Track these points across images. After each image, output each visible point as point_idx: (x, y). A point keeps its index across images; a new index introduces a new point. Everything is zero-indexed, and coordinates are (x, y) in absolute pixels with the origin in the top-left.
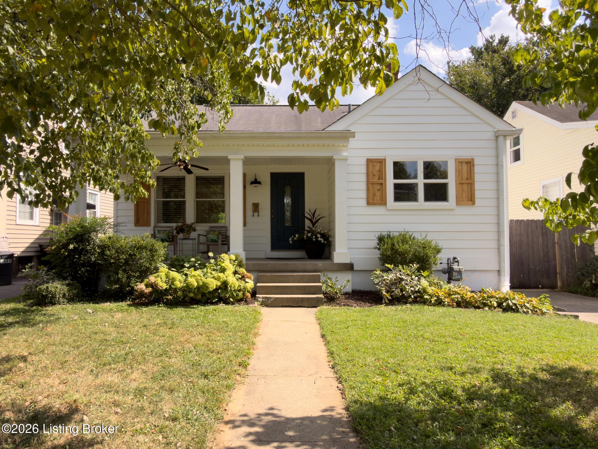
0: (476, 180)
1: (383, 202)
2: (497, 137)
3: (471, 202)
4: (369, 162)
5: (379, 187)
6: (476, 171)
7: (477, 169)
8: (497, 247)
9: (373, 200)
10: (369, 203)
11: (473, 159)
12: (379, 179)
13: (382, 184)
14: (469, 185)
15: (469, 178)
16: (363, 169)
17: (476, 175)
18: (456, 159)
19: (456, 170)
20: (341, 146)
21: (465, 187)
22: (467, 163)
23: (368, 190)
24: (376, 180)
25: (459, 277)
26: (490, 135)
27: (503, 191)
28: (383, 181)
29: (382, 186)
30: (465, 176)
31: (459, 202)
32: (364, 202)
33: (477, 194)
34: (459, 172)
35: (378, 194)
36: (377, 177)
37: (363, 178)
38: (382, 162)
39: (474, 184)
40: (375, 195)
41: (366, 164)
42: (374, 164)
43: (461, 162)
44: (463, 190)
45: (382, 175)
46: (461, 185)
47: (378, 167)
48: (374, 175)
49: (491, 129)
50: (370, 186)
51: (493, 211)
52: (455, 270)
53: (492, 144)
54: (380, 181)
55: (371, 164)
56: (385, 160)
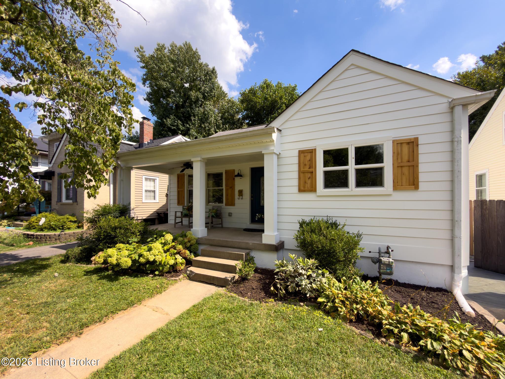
0: (420, 161)
1: (313, 189)
2: (452, 109)
3: (414, 186)
4: (301, 152)
5: (309, 175)
6: (420, 152)
7: (421, 149)
8: (451, 238)
9: (304, 187)
10: (300, 191)
11: (417, 139)
12: (310, 168)
13: (313, 172)
14: (411, 168)
15: (411, 159)
16: (296, 160)
17: (420, 156)
18: (393, 141)
19: (394, 153)
20: (269, 142)
21: (406, 170)
22: (408, 143)
23: (299, 178)
24: (307, 169)
25: (388, 271)
26: (445, 107)
27: (460, 172)
28: (314, 169)
29: (313, 174)
30: (406, 158)
31: (397, 186)
32: (296, 189)
33: (422, 177)
34: (398, 154)
35: (309, 182)
36: (308, 167)
37: (296, 168)
38: (312, 152)
39: (417, 166)
40: (305, 182)
41: (298, 155)
42: (306, 154)
43: (401, 143)
44: (402, 174)
45: (312, 164)
46: (400, 168)
47: (308, 158)
48: (305, 165)
49: (445, 100)
50: (302, 175)
51: (447, 197)
52: (383, 262)
53: (447, 118)
54: (311, 170)
55: (302, 155)
56: (315, 150)
